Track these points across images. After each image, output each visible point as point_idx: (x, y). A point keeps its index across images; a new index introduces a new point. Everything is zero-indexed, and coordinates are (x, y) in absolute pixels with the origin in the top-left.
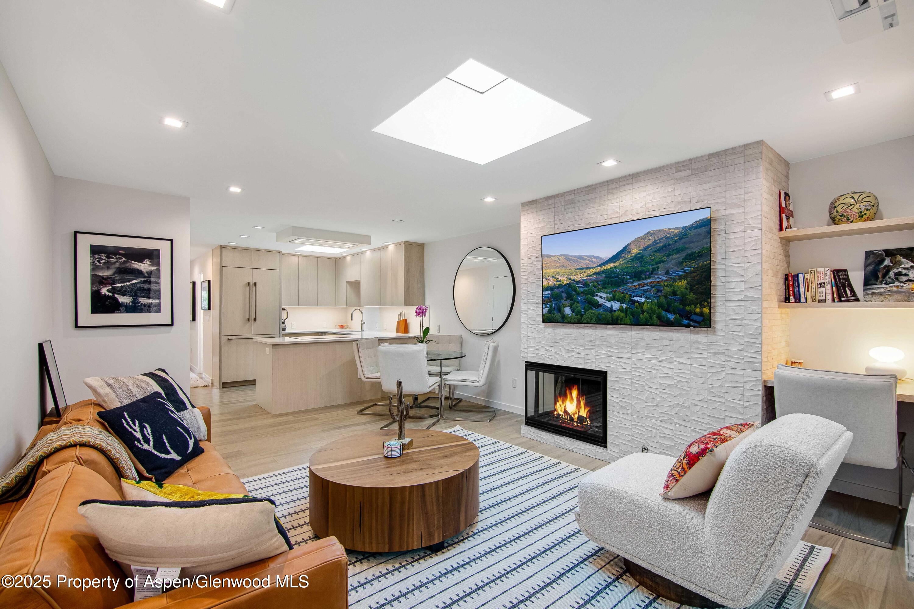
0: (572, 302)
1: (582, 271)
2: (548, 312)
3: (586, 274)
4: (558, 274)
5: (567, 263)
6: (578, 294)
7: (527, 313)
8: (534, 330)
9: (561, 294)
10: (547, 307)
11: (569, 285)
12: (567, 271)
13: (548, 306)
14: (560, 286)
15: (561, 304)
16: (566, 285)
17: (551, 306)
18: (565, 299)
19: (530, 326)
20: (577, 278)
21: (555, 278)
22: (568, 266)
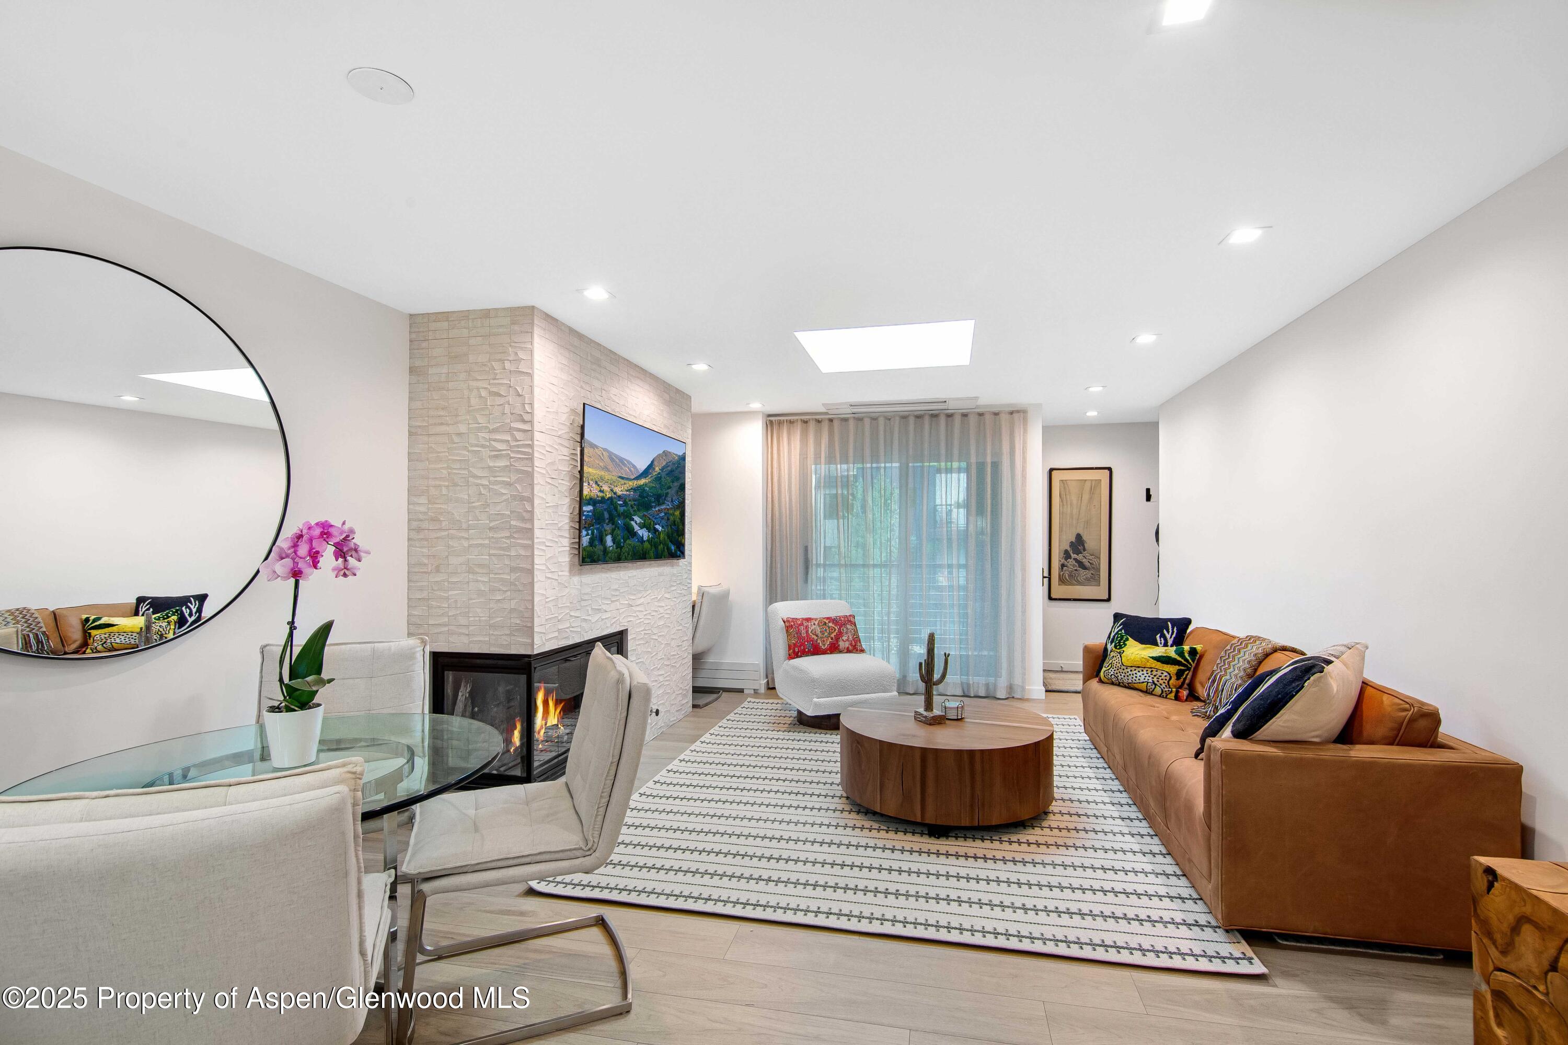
0: (614, 526)
1: (623, 481)
2: (589, 543)
3: (626, 487)
4: (602, 479)
5: (611, 466)
6: (619, 516)
7: (544, 548)
8: (555, 583)
9: (603, 514)
10: (587, 535)
11: (611, 499)
12: (610, 477)
13: (590, 532)
14: (603, 500)
15: (603, 530)
16: (609, 498)
17: (593, 533)
18: (607, 521)
19: (549, 575)
20: (619, 490)
21: (598, 485)
22: (611, 469)
